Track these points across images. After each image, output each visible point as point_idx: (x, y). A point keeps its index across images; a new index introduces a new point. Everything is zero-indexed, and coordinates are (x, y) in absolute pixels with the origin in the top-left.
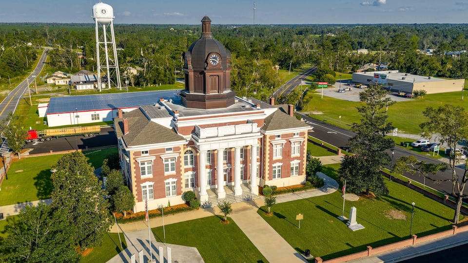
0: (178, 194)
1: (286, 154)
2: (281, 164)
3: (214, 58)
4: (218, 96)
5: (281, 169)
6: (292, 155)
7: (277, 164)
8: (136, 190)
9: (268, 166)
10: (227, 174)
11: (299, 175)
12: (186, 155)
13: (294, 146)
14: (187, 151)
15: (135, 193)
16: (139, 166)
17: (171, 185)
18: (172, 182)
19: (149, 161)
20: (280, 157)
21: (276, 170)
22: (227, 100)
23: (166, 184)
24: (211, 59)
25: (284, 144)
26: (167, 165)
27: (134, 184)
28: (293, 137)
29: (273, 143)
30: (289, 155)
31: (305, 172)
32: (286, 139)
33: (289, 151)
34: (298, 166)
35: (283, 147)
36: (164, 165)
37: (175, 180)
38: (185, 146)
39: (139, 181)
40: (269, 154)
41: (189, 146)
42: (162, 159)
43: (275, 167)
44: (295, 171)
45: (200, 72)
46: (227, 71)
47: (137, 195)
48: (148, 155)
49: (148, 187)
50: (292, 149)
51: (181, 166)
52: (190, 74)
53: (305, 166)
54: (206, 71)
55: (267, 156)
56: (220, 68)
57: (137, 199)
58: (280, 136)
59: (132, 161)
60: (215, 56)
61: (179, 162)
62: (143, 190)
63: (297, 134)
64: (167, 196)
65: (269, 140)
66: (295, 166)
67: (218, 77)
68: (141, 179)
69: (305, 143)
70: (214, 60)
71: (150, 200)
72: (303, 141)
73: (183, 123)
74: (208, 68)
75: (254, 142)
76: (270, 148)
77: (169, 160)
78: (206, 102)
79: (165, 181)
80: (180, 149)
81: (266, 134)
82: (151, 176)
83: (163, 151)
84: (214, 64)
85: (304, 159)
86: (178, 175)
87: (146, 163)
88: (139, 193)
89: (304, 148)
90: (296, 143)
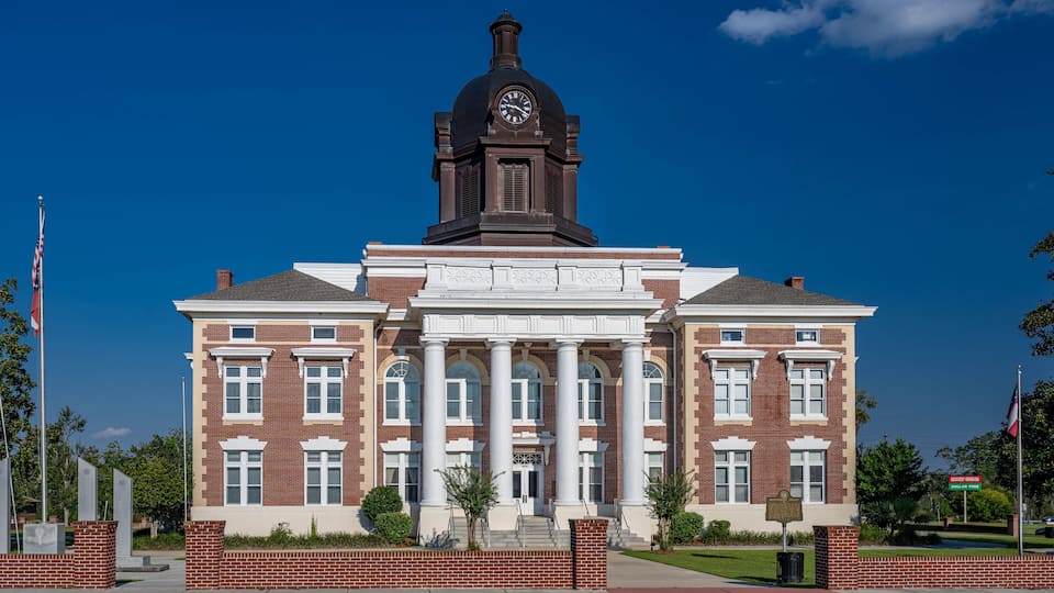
0: (350, 501)
1: (767, 407)
2: (748, 445)
3: (516, 102)
4: (524, 219)
5: (748, 465)
6: (796, 417)
7: (733, 443)
8: (205, 462)
9: (697, 445)
10: (540, 470)
11: (826, 503)
12: (393, 380)
13: (800, 381)
14: (397, 366)
15: (199, 470)
16: (220, 373)
17: (324, 464)
18: (330, 452)
19: (255, 365)
20: (745, 418)
21: (726, 469)
22: (554, 233)
23: (309, 459)
24: (503, 103)
25: (757, 363)
26: (315, 388)
27: (199, 438)
28: (794, 343)
29: (712, 354)
30: (780, 414)
31: (852, 493)
32: (764, 349)
33: (779, 397)
34: (822, 464)
35: (755, 375)
36: (306, 385)
37: (340, 445)
38: (390, 347)
39: (217, 431)
40: (697, 398)
41: (402, 349)
42: (296, 358)
43: (725, 452)
44: (811, 486)
45: (470, 156)
46: (565, 167)
47: (205, 478)
48: (251, 341)
49: (244, 456)
50: (794, 394)
51: (362, 398)
52: (445, 167)
53: (850, 469)
54: (484, 140)
55: (691, 406)
56: (533, 136)
57: (205, 494)
58: (743, 334)
59: (197, 357)
60: (516, 96)
61: (356, 380)
62: (227, 464)
63: (808, 336)
64: (309, 502)
65: (696, 344)
66: (808, 462)
67: (529, 165)
68: (225, 424)
69: (845, 374)
70: (514, 109)
71: (251, 505)
72: (836, 360)
73: (386, 263)
74: (494, 132)
75: (631, 330)
76: (702, 375)
77: (324, 370)
78: (483, 234)
79: (305, 445)
80: (361, 334)
81: (679, 314)
82: (257, 418)
83: (302, 334)
84: (515, 119)
85: (845, 437)
86: (350, 430)
87: (244, 369)
88: (213, 476)
89: (844, 393)
90: (807, 371)
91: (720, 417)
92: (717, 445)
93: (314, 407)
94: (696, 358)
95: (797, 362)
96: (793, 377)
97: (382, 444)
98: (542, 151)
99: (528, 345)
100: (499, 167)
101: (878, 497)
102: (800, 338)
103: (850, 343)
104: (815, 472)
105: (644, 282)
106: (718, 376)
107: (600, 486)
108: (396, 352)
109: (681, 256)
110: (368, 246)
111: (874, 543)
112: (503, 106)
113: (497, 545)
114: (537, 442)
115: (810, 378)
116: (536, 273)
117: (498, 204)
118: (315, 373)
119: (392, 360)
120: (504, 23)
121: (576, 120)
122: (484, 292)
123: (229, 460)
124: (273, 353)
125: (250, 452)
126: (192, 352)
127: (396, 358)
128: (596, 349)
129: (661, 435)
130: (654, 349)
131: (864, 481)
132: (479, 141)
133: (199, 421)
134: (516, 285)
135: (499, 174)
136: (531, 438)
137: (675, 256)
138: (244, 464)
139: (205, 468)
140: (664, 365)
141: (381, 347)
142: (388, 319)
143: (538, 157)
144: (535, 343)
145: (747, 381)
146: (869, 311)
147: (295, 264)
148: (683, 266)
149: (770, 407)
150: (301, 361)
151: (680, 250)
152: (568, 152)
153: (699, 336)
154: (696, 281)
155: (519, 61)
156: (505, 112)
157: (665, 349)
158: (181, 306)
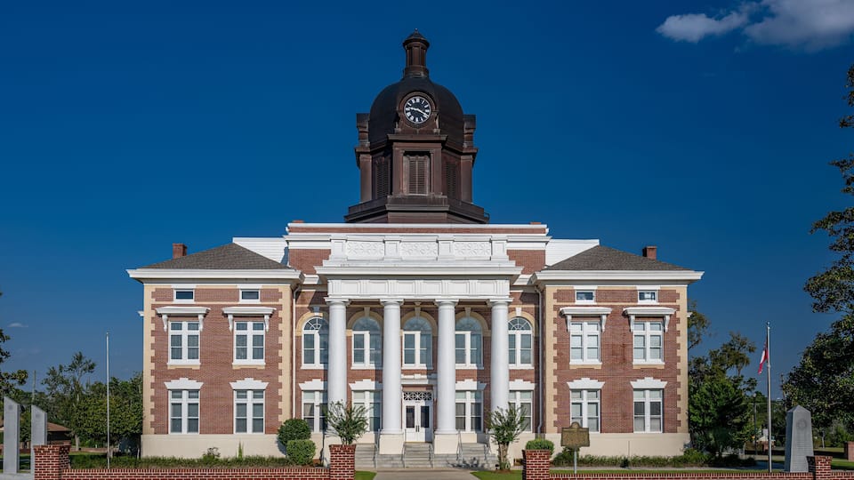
0: (269, 431)
1: (614, 353)
2: (598, 385)
3: (417, 105)
4: (424, 201)
5: (598, 401)
6: (638, 361)
7: (586, 383)
8: (153, 399)
9: (555, 385)
10: (430, 404)
11: (664, 432)
12: (309, 332)
13: (642, 333)
14: (313, 321)
15: (148, 405)
16: (165, 327)
17: (250, 400)
18: (255, 391)
19: (193, 321)
20: (596, 362)
21: (581, 404)
22: (448, 212)
23: (238, 397)
24: (408, 106)
25: (604, 318)
26: (242, 339)
27: (148, 379)
28: (637, 301)
29: (567, 310)
30: (624, 359)
31: (685, 424)
32: (611, 306)
33: (624, 346)
34: (660, 400)
35: (603, 328)
36: (235, 337)
37: (262, 385)
38: (307, 306)
39: (162, 373)
40: (555, 347)
41: (317, 307)
42: (226, 315)
43: (580, 391)
44: (651, 419)
45: (383, 150)
46: (462, 157)
47: (153, 412)
48: (191, 301)
49: (185, 394)
50: (636, 342)
51: (280, 347)
52: (364, 158)
53: (683, 404)
54: (391, 137)
55: (551, 353)
56: (432, 133)
57: (152, 424)
58: (594, 295)
59: (147, 314)
60: (418, 100)
61: (275, 332)
62: (171, 400)
63: (649, 296)
64: (237, 431)
65: (555, 302)
66: (648, 399)
67: (430, 157)
68: (169, 368)
69: (679, 327)
70: (416, 111)
71: (190, 434)
72: (671, 315)
73: (302, 238)
74: (400, 130)
75: (497, 292)
76: (560, 328)
77: (250, 324)
78: (389, 213)
79: (235, 385)
80: (279, 295)
81: (539, 278)
82: (196, 363)
83: (232, 295)
84: (417, 120)
85: (679, 378)
86: (270, 373)
87: (185, 324)
88: (159, 409)
89: (678, 342)
90: (648, 324)
91: (575, 362)
92: (572, 385)
93: (242, 354)
94: (555, 314)
95: (638, 317)
96: (636, 329)
97: (300, 384)
98: (439, 145)
99: (417, 304)
100: (405, 158)
101: (706, 428)
102: (642, 297)
103: (683, 301)
104: (655, 408)
105: (509, 252)
106: (573, 329)
107: (480, 418)
108: (312, 310)
109: (547, 230)
110: (289, 224)
111: (696, 465)
112: (407, 109)
113: (385, 466)
114: (426, 382)
115: (651, 331)
116: (420, 246)
117: (404, 189)
118: (243, 327)
119: (308, 316)
120: (416, 40)
121: (472, 119)
122: (376, 261)
123: (173, 397)
124: (208, 311)
125: (190, 391)
126: (143, 310)
127: (312, 314)
128: (475, 306)
129: (528, 377)
130: (524, 306)
131: (694, 415)
132: (387, 137)
133: (148, 366)
134: (405, 256)
135: (404, 164)
136: (422, 379)
137: (542, 231)
138: (185, 400)
139: (153, 403)
140: (532, 319)
141: (300, 306)
142: (305, 283)
143: (436, 149)
144: (423, 303)
145: (598, 333)
146: (698, 276)
147: (234, 239)
148: (548, 239)
149: (616, 353)
150: (230, 317)
151: (546, 226)
152: (465, 145)
153: (558, 296)
154: (560, 250)
155: (426, 71)
156: (409, 114)
157: (533, 306)
158: (133, 274)
